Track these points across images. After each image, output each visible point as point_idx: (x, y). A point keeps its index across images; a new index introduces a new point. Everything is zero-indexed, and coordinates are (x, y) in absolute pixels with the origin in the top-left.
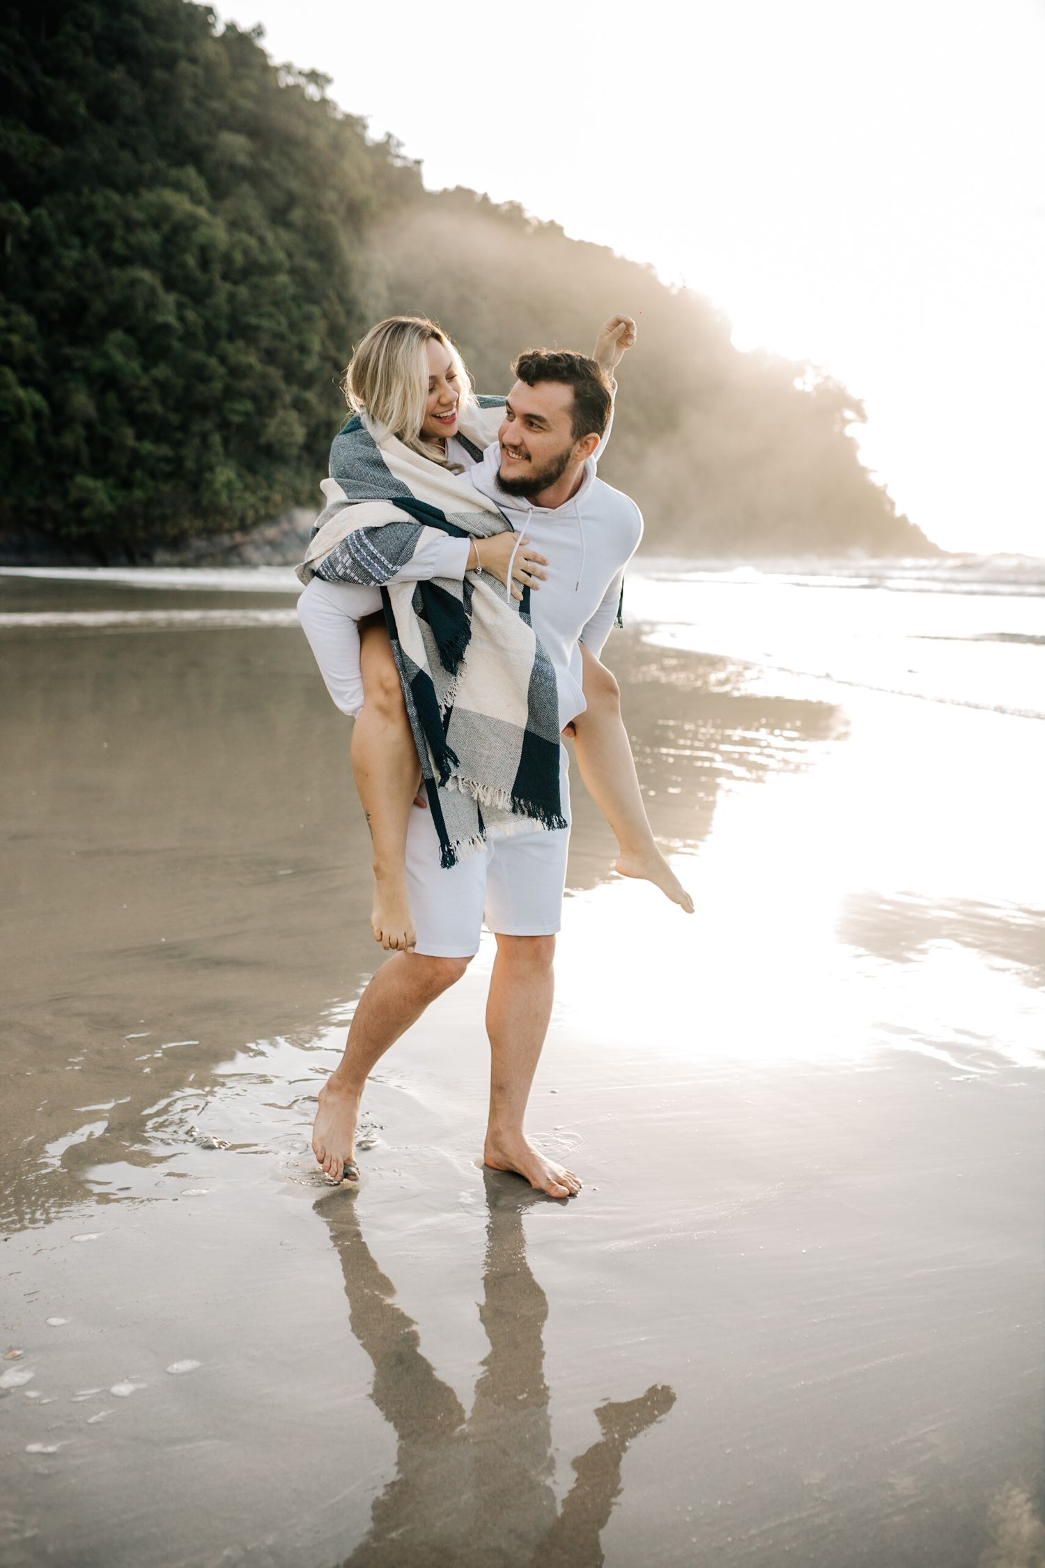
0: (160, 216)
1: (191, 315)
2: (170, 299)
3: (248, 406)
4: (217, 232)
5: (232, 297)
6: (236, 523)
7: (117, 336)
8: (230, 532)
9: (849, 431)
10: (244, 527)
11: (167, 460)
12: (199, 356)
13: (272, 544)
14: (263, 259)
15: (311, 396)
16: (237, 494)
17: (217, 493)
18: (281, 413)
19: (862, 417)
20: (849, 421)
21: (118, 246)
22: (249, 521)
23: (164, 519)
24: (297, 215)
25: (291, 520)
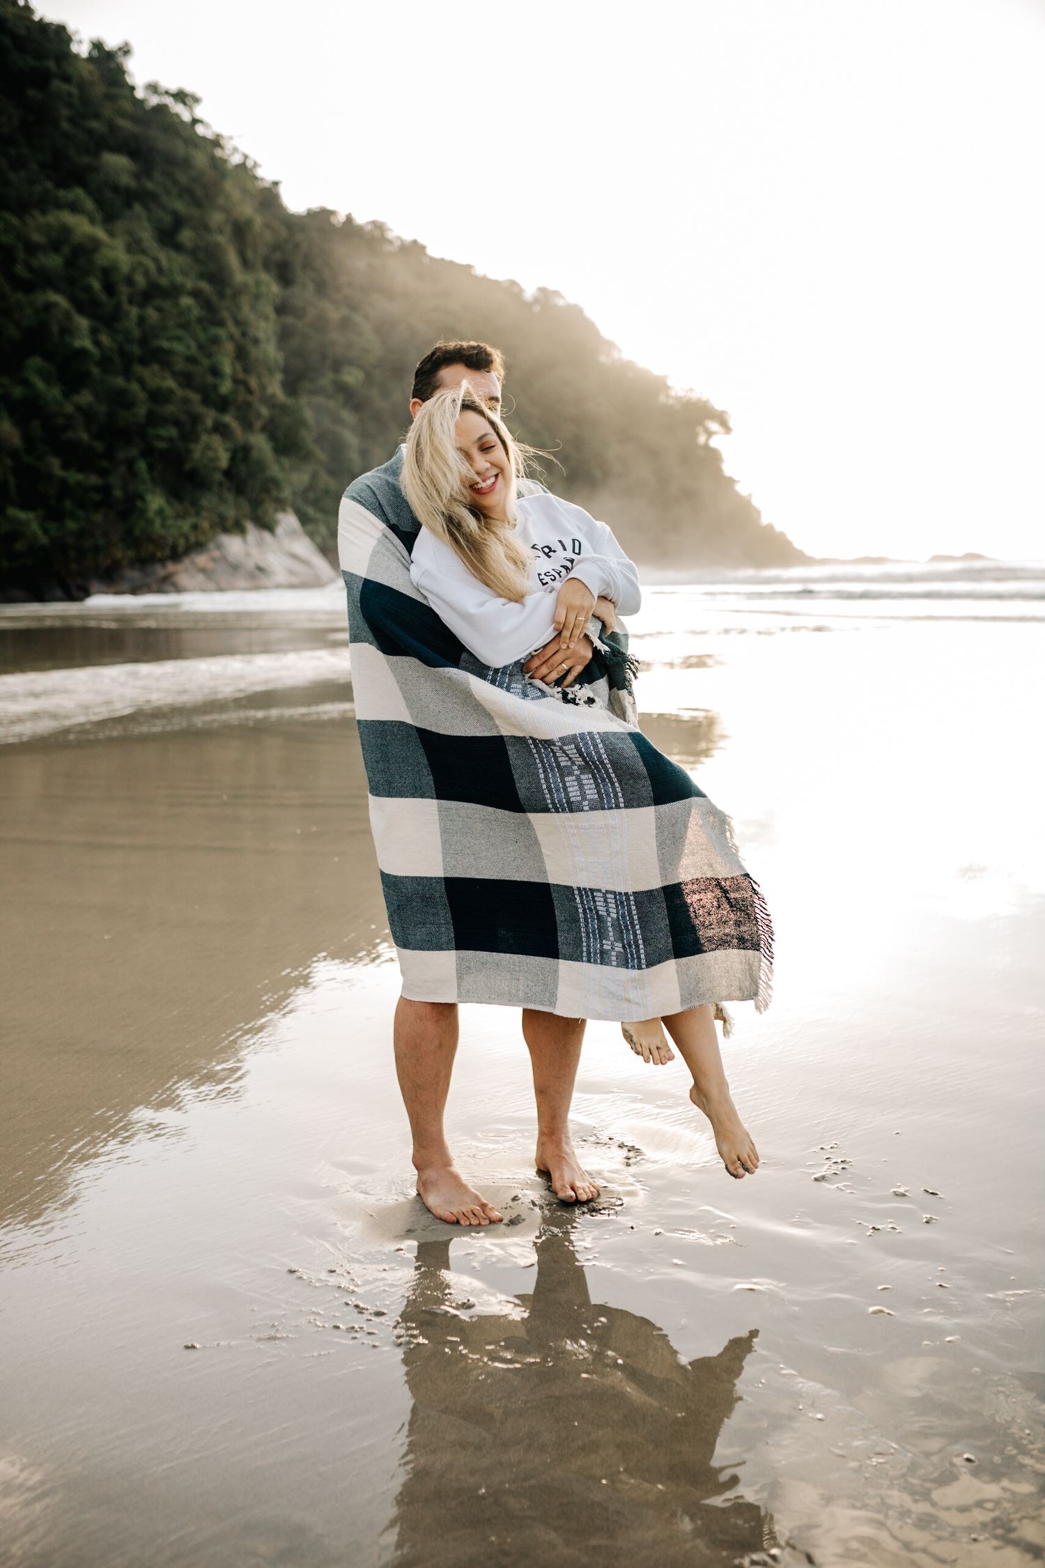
0: (60, 239)
1: (105, 339)
2: (83, 323)
3: (173, 432)
4: (116, 252)
5: (142, 320)
6: (168, 552)
7: (36, 362)
8: (162, 561)
9: (714, 442)
10: (176, 555)
11: (96, 489)
12: (119, 381)
13: (203, 571)
14: (164, 281)
15: (228, 419)
16: (170, 522)
17: (150, 522)
18: (204, 438)
19: (728, 429)
20: (715, 433)
21: (20, 269)
22: (180, 549)
23: (97, 549)
24: (186, 236)
25: (219, 547)
